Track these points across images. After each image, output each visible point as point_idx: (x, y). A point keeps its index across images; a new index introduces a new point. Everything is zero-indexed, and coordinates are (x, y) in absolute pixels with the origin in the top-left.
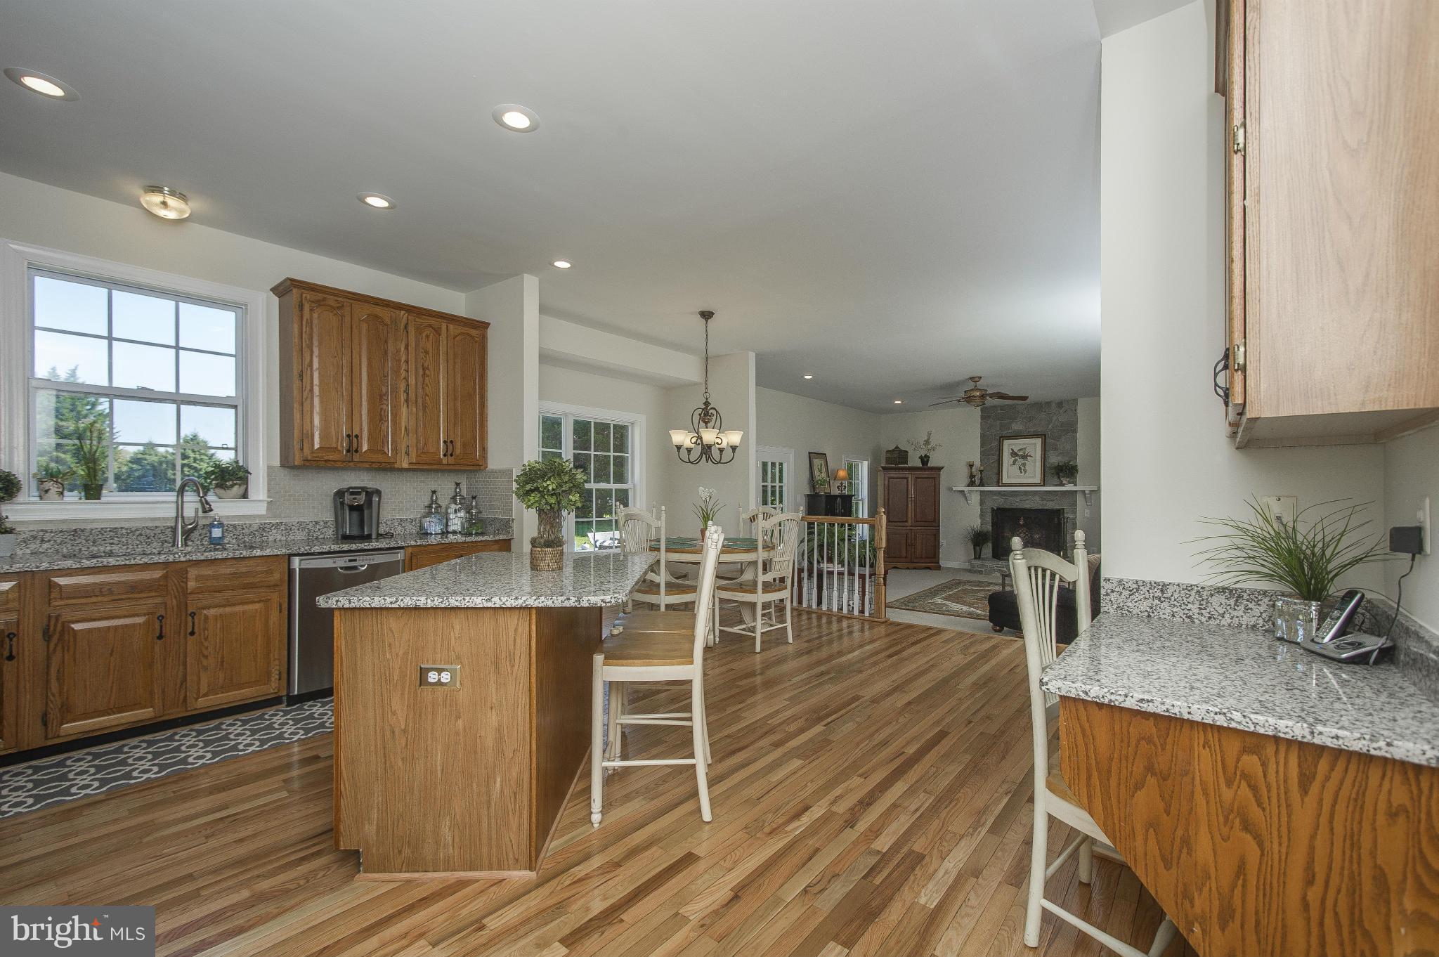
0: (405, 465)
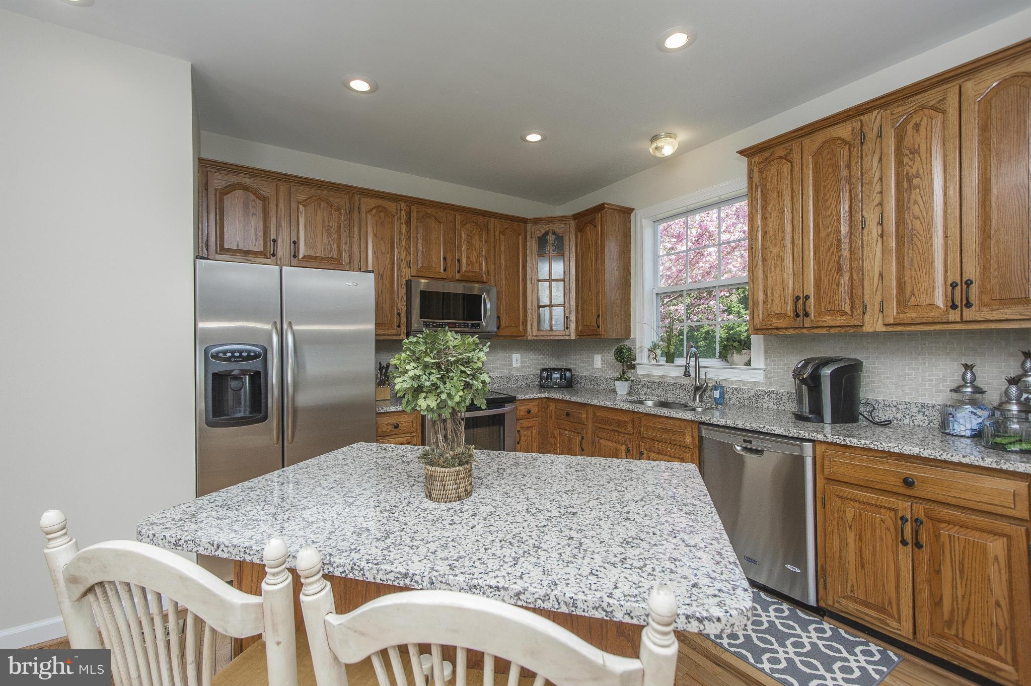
0: (880, 328)
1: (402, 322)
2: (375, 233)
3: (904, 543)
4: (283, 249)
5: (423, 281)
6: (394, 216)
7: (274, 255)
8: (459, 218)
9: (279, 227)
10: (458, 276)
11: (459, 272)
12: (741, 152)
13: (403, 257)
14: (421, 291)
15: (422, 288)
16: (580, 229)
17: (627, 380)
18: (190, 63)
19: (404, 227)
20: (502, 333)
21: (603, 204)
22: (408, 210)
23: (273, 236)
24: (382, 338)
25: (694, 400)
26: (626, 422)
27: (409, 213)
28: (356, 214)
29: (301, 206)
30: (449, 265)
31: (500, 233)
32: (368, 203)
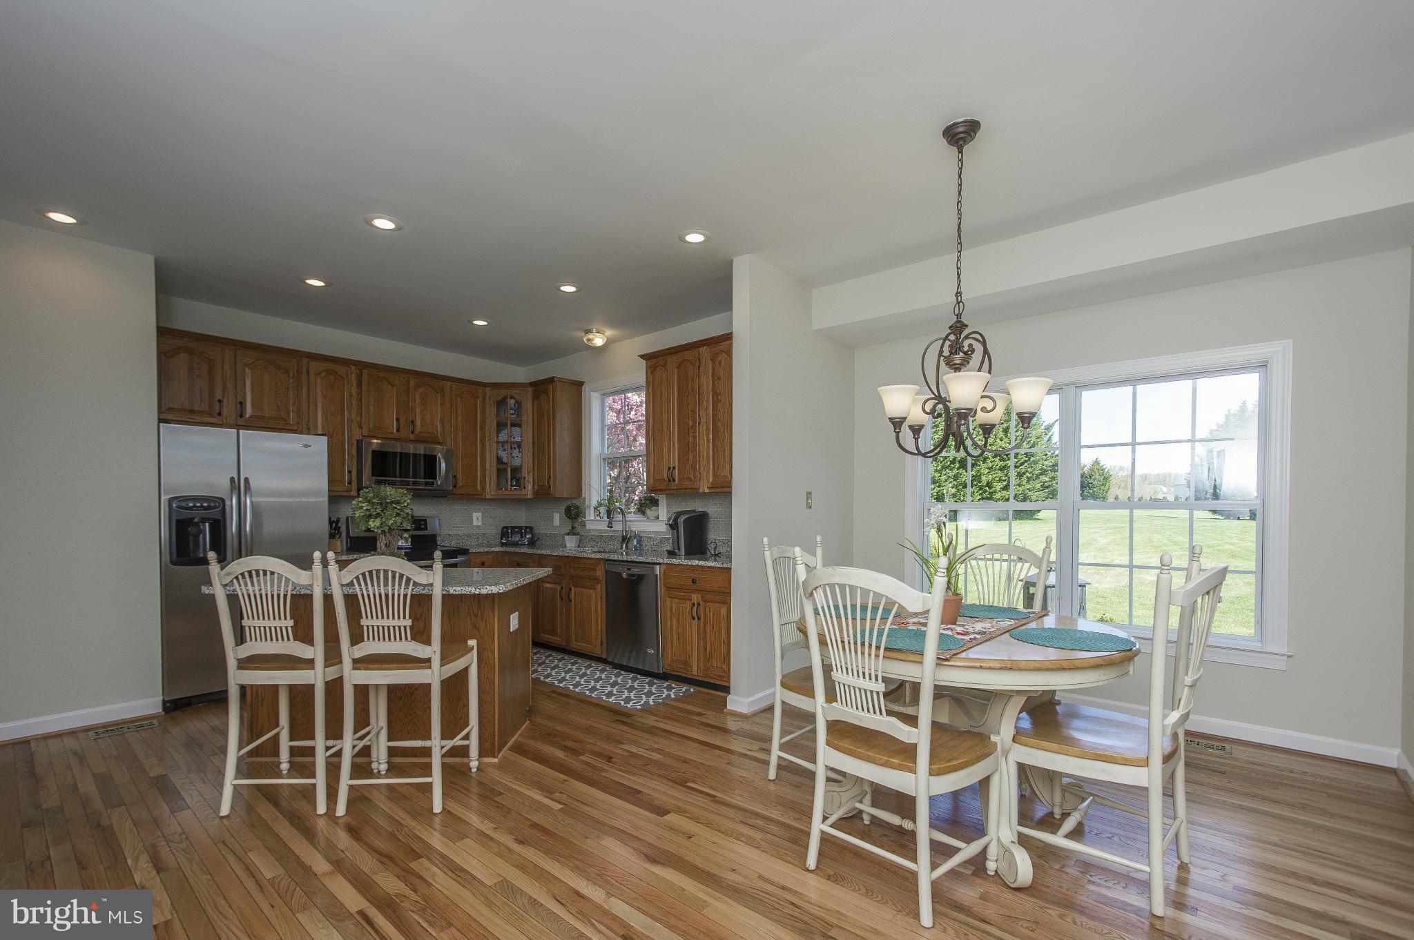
0: (708, 489)
1: (353, 479)
2: (325, 394)
3: (694, 619)
4: (229, 410)
5: (375, 441)
6: (344, 379)
7: (219, 414)
8: (412, 382)
9: (225, 387)
10: (412, 437)
11: (413, 432)
12: (642, 356)
13: (353, 418)
14: (373, 451)
15: (374, 447)
16: (536, 397)
17: (575, 534)
18: (153, 257)
19: (354, 390)
20: (458, 491)
21: (553, 377)
22: (358, 373)
23: (218, 396)
24: (335, 494)
25: (622, 548)
26: (560, 566)
27: (360, 376)
28: (304, 377)
29: (247, 369)
30: (401, 426)
31: (457, 396)
32: (315, 366)
